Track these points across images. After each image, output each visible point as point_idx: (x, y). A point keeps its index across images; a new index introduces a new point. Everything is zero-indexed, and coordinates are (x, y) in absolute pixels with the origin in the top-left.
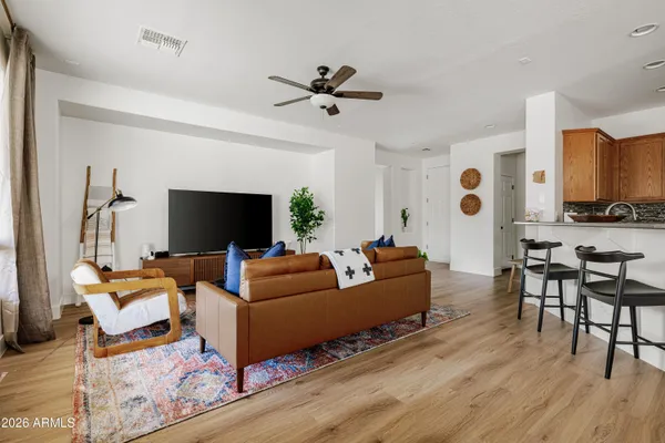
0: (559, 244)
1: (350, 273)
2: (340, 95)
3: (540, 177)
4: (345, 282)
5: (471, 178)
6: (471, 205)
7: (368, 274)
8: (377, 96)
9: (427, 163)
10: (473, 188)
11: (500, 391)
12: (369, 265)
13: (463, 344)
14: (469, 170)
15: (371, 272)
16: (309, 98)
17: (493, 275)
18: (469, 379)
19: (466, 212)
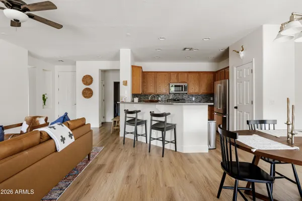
0: (140, 111)
1: (63, 140)
2: (31, 16)
3: (125, 83)
4: (61, 147)
5: (88, 80)
6: (88, 93)
7: (72, 138)
8: (59, 26)
9: (58, 68)
10: (89, 85)
11: (142, 176)
12: (71, 133)
13: (113, 162)
14: (86, 76)
15: (73, 137)
16: (3, 9)
17: (98, 127)
18: (128, 177)
19: (85, 97)
